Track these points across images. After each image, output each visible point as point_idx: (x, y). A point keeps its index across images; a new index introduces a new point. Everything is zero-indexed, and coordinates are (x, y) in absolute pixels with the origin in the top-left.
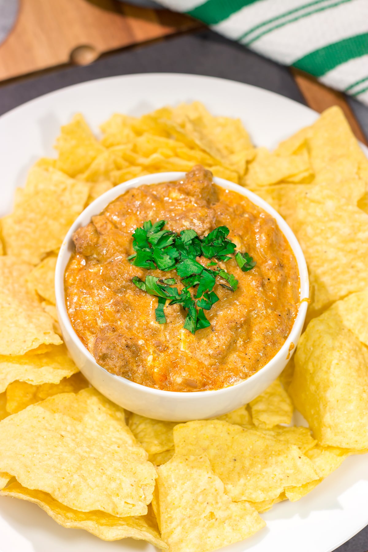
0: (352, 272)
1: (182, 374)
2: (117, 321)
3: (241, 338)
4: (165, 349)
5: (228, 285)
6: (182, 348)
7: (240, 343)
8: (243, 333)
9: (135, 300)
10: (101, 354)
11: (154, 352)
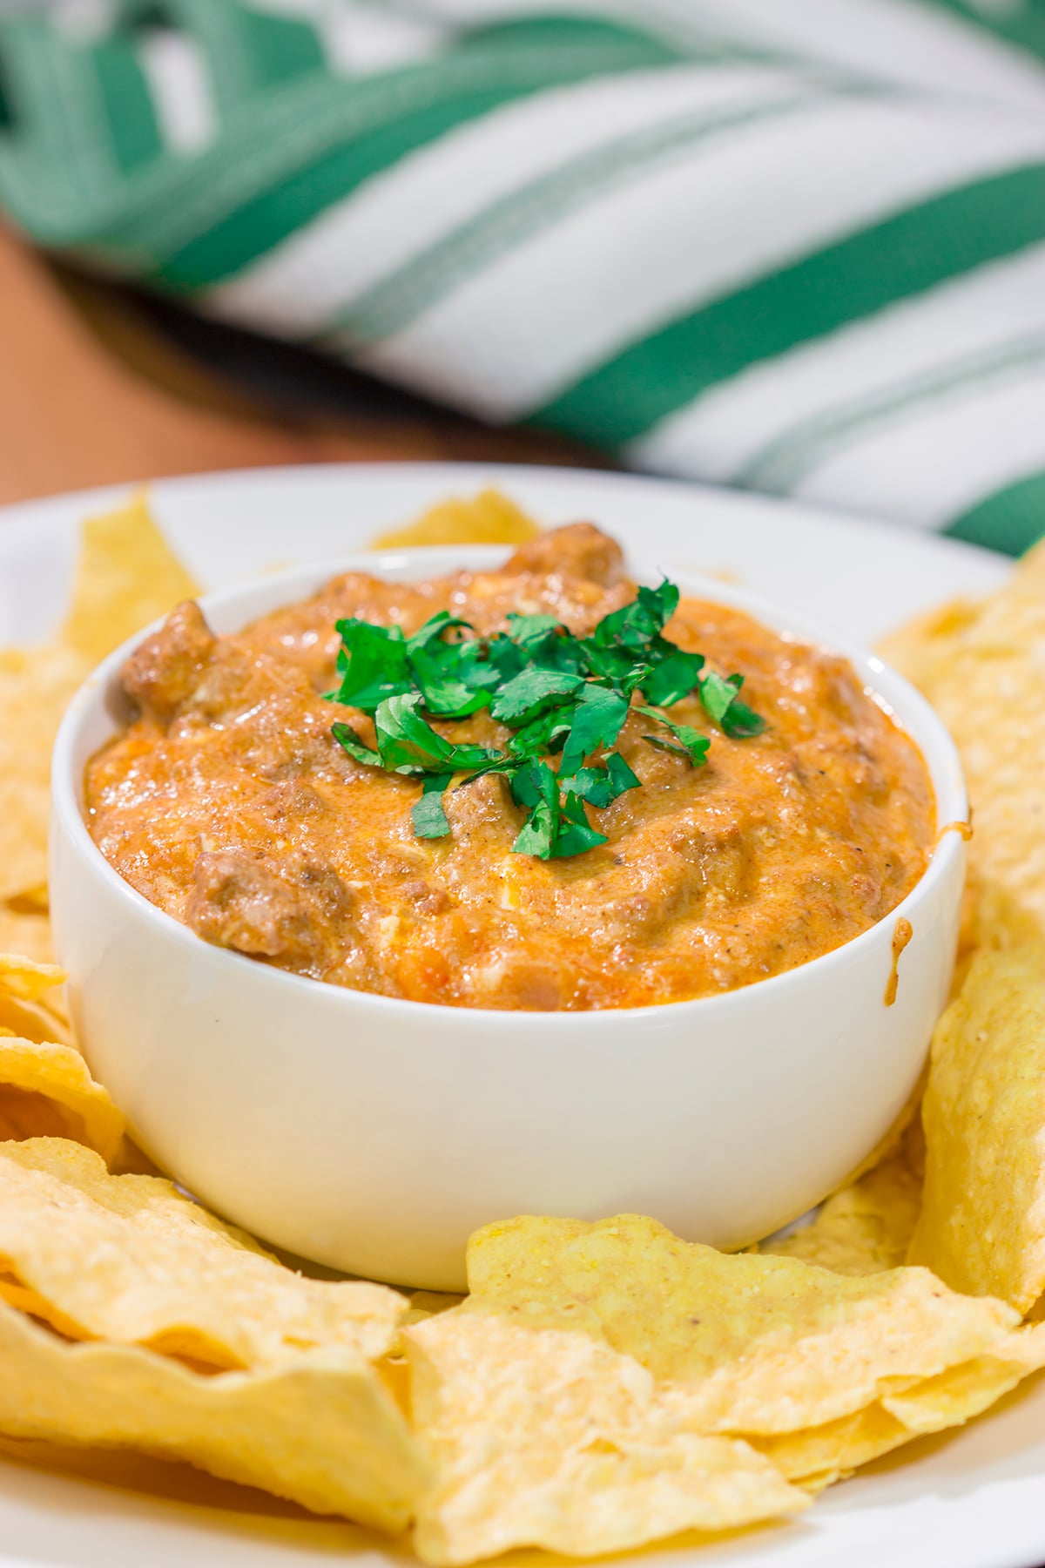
1: (505, 955)
2: (271, 838)
3: (718, 886)
4: (444, 905)
5: (674, 742)
6: (506, 900)
7: (714, 898)
8: (727, 864)
9: (339, 795)
10: (214, 883)
11: (404, 914)
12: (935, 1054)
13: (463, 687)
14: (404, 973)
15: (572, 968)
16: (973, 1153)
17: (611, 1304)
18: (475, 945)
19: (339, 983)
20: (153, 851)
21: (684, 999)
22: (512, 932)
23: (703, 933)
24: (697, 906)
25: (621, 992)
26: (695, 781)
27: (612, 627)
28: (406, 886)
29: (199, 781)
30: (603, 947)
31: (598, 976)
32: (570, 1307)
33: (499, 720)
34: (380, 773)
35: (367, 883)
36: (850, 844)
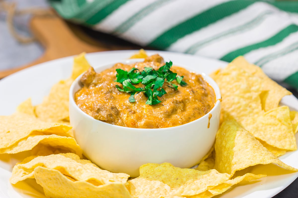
0: (249, 109)
1: (144, 120)
2: (106, 103)
3: (180, 109)
4: (134, 113)
5: (172, 86)
6: (145, 112)
7: (179, 111)
8: (181, 105)
9: (117, 96)
10: (96, 109)
11: (128, 114)
13: (137, 79)
14: (128, 123)
15: (156, 122)
17: (163, 177)
18: (139, 118)
19: (117, 125)
20: (86, 106)
21: (174, 126)
22: (146, 116)
23: (177, 116)
24: (176, 112)
25: (163, 125)
26: (176, 93)
27: (162, 68)
28: (128, 110)
29: (93, 95)
30: (161, 118)
31: (160, 123)
32: (157, 177)
33: (143, 84)
34: (124, 93)
35: (122, 109)
36: (201, 102)
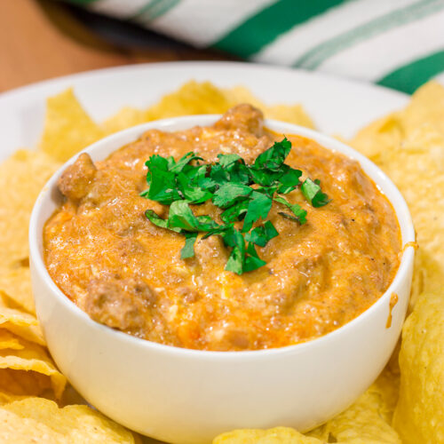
1: (224, 324)
2: (121, 267)
3: (314, 283)
4: (197, 298)
5: (291, 214)
6: (223, 296)
7: (314, 289)
9: (150, 243)
10: (96, 297)
11: (180, 303)
12: (403, 336)
13: (200, 189)
14: (180, 335)
15: (253, 330)
16: (423, 384)
18: (212, 318)
21: (304, 342)
22: (227, 311)
23: (309, 306)
24: (306, 293)
26: (301, 230)
27: (262, 160)
28: (179, 289)
29: (90, 237)
30: (266, 317)
31: (265, 332)
33: (217, 206)
34: (168, 231)
35: (163, 288)
36: (368, 256)
